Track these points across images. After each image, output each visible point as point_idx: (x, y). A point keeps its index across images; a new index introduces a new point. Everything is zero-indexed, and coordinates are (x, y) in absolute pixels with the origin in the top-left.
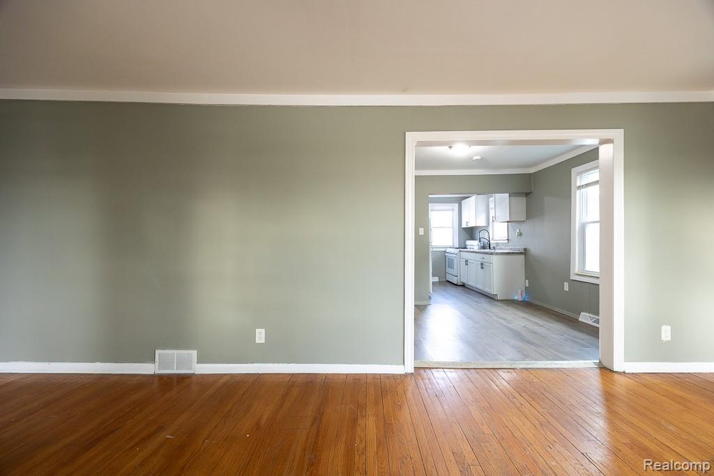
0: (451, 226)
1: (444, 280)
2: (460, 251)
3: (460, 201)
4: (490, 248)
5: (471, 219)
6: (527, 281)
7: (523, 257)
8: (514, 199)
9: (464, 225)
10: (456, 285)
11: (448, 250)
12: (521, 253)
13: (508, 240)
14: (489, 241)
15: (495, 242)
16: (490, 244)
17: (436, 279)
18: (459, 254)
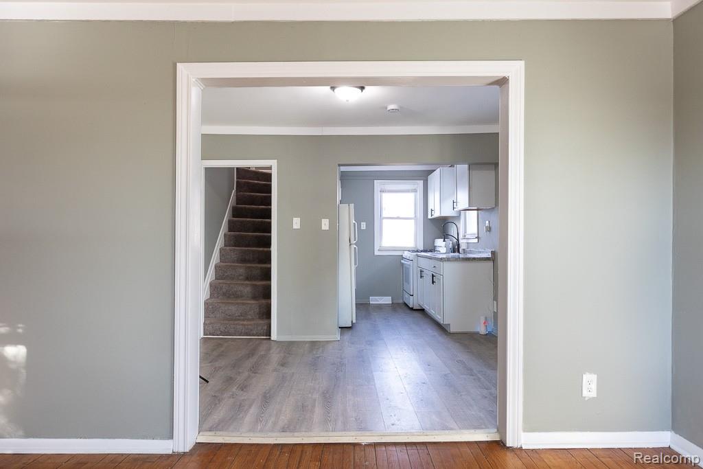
0: (413, 216)
1: (401, 301)
2: (418, 255)
3: (425, 176)
4: (459, 252)
6: (495, 303)
7: (490, 264)
8: (475, 173)
9: (430, 217)
10: (412, 308)
11: (406, 254)
12: (489, 259)
13: (478, 238)
14: (458, 240)
15: (465, 241)
16: (459, 245)
17: (387, 300)
18: (415, 261)
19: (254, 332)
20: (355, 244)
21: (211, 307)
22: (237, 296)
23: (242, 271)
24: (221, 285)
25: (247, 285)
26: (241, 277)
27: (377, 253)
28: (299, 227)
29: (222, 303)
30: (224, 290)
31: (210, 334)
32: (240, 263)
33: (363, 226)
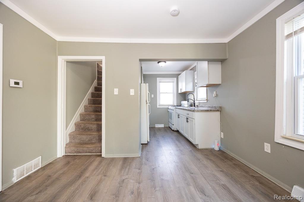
0: (172, 92)
1: (168, 126)
2: (176, 108)
3: (177, 76)
4: (195, 106)
5: (183, 87)
6: (222, 133)
7: (219, 113)
8: (211, 66)
10: (173, 130)
11: (170, 107)
12: (218, 111)
13: (207, 100)
14: (194, 101)
15: (198, 102)
16: (195, 103)
17: (162, 126)
18: (175, 110)
19: (94, 151)
20: (149, 103)
21: (72, 137)
22: (89, 130)
23: (93, 116)
24: (81, 124)
25: (94, 124)
26: (93, 120)
27: (158, 107)
28: (117, 94)
29: (79, 134)
30: (82, 127)
31: (69, 153)
32: (94, 112)
33: (153, 96)
